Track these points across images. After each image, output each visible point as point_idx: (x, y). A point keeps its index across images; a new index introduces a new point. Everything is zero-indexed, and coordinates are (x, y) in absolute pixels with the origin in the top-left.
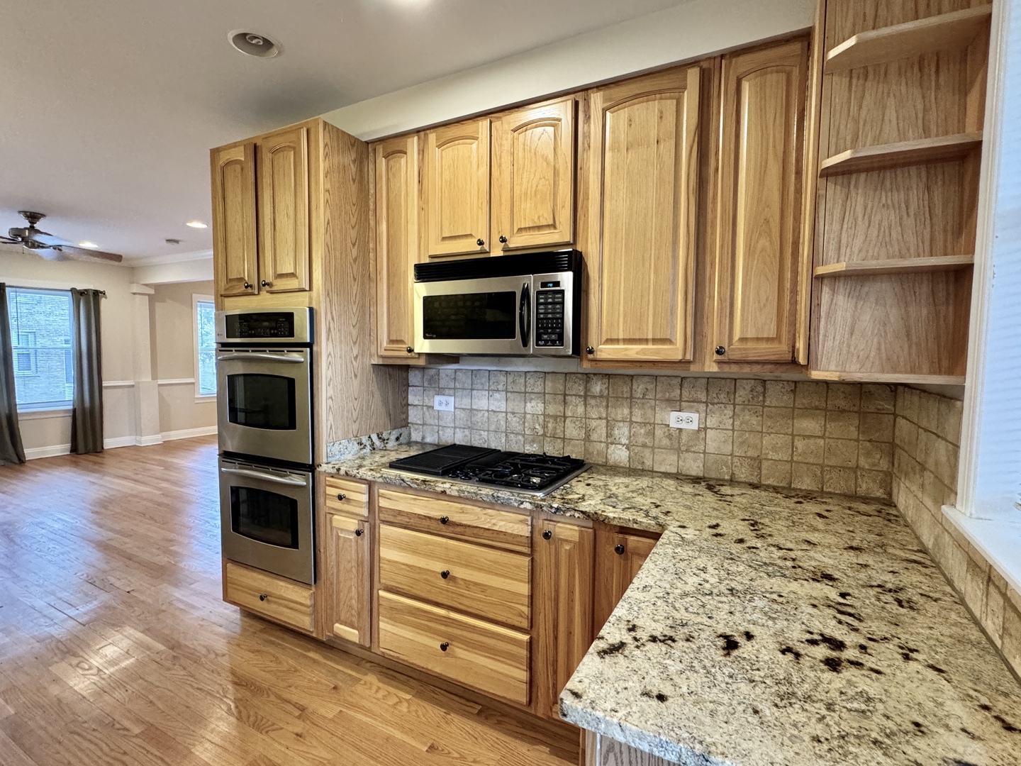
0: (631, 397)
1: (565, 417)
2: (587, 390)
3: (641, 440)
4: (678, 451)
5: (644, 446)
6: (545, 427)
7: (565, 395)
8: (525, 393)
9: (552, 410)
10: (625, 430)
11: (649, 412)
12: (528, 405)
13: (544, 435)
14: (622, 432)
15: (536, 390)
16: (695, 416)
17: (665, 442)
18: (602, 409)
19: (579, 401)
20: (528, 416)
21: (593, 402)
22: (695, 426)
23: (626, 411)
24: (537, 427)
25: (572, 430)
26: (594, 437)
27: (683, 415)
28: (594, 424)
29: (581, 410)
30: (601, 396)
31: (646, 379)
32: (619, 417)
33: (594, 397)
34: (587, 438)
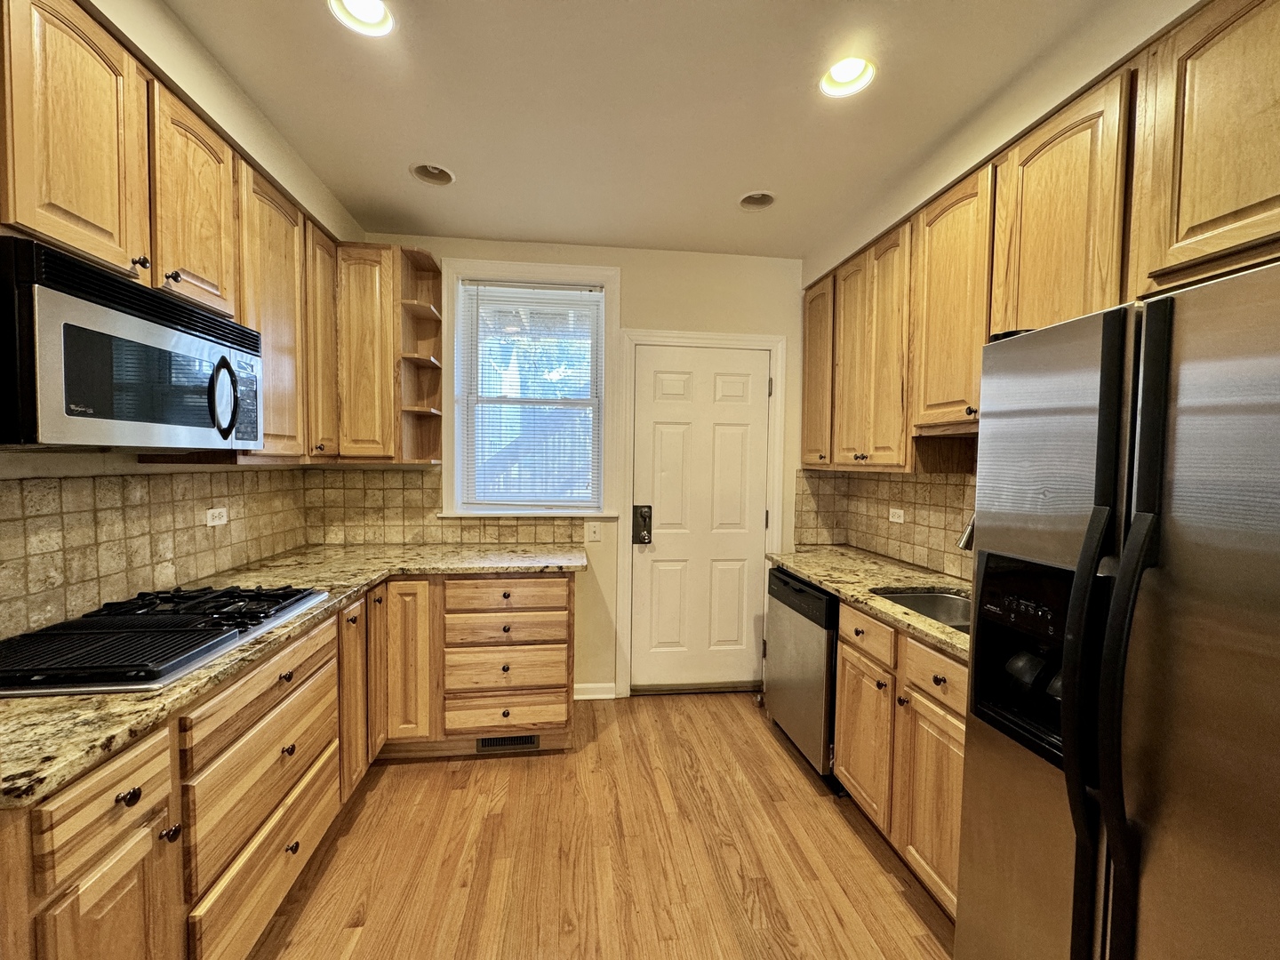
0: (173, 501)
1: (97, 544)
2: (124, 499)
3: (185, 549)
4: (214, 549)
5: (188, 554)
6: (65, 570)
7: (95, 511)
8: (25, 518)
9: (77, 537)
10: (169, 543)
11: (189, 514)
12: (33, 540)
13: (66, 583)
14: (166, 546)
15: (45, 511)
16: (223, 511)
17: (205, 544)
18: (144, 522)
19: (116, 516)
20: (34, 560)
21: (134, 513)
22: (224, 521)
23: (169, 518)
24: (53, 574)
25: (109, 561)
26: (137, 561)
27: (216, 511)
28: (136, 543)
29: (118, 528)
30: (141, 505)
31: (184, 478)
32: (163, 527)
33: (134, 507)
34: (130, 568)
